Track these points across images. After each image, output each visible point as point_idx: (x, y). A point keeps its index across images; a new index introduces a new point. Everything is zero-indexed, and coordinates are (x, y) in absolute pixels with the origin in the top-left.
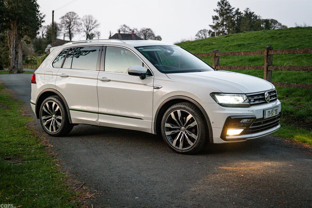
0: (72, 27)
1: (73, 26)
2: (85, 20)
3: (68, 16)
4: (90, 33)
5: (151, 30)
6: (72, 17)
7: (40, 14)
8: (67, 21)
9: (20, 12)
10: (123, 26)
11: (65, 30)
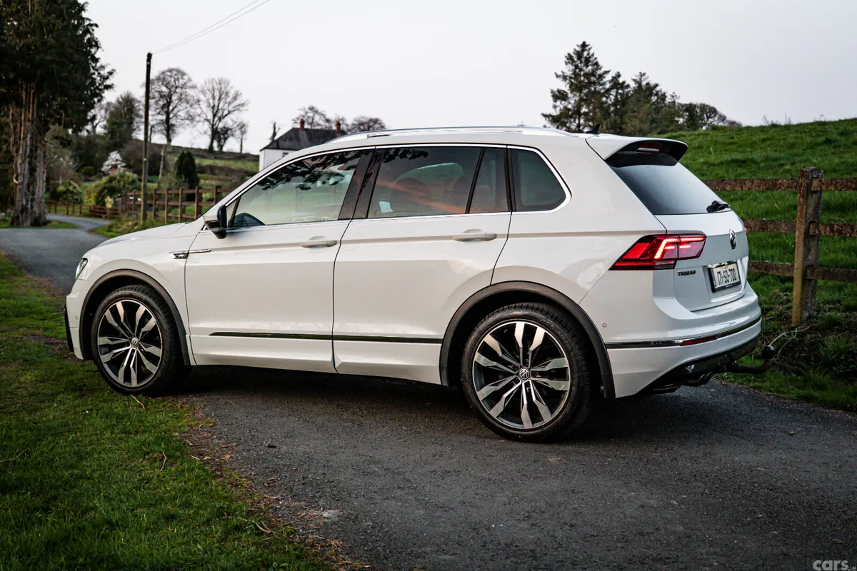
0: (174, 108)
1: (176, 107)
2: (209, 90)
3: (164, 78)
4: (221, 125)
5: (380, 124)
6: (175, 81)
7: (100, 68)
8: (163, 92)
9: (48, 58)
10: (307, 110)
11: (155, 117)
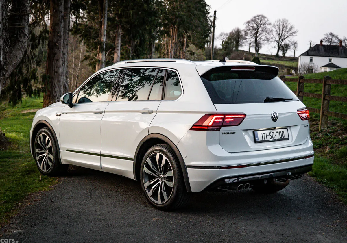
0: (259, 35)
1: (260, 34)
2: (277, 25)
3: (255, 20)
4: (283, 44)
6: (260, 21)
7: (210, 17)
8: (254, 27)
9: (182, 13)
10: (329, 35)
11: (250, 39)
